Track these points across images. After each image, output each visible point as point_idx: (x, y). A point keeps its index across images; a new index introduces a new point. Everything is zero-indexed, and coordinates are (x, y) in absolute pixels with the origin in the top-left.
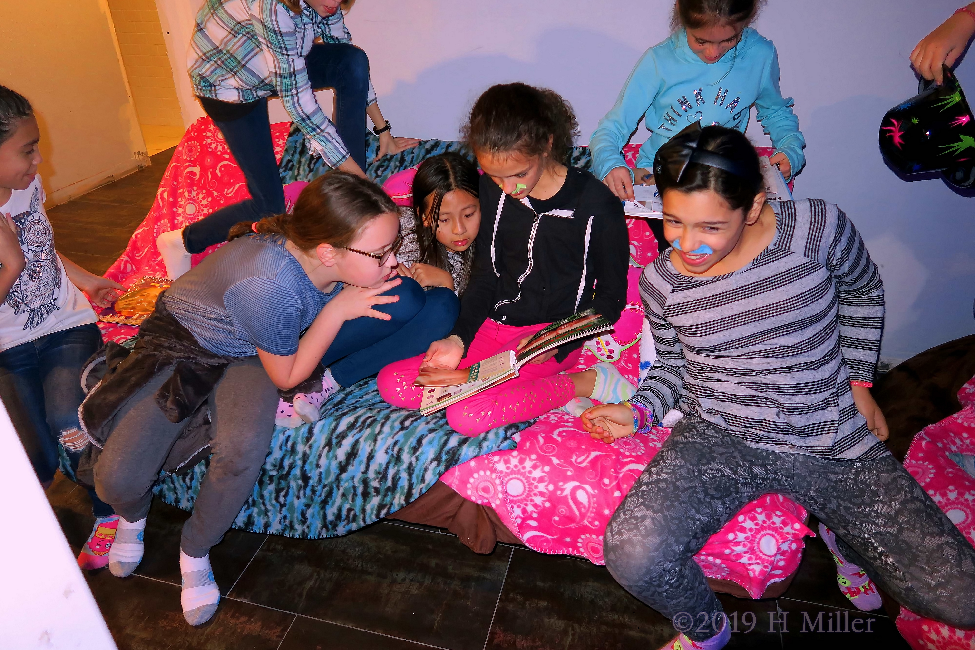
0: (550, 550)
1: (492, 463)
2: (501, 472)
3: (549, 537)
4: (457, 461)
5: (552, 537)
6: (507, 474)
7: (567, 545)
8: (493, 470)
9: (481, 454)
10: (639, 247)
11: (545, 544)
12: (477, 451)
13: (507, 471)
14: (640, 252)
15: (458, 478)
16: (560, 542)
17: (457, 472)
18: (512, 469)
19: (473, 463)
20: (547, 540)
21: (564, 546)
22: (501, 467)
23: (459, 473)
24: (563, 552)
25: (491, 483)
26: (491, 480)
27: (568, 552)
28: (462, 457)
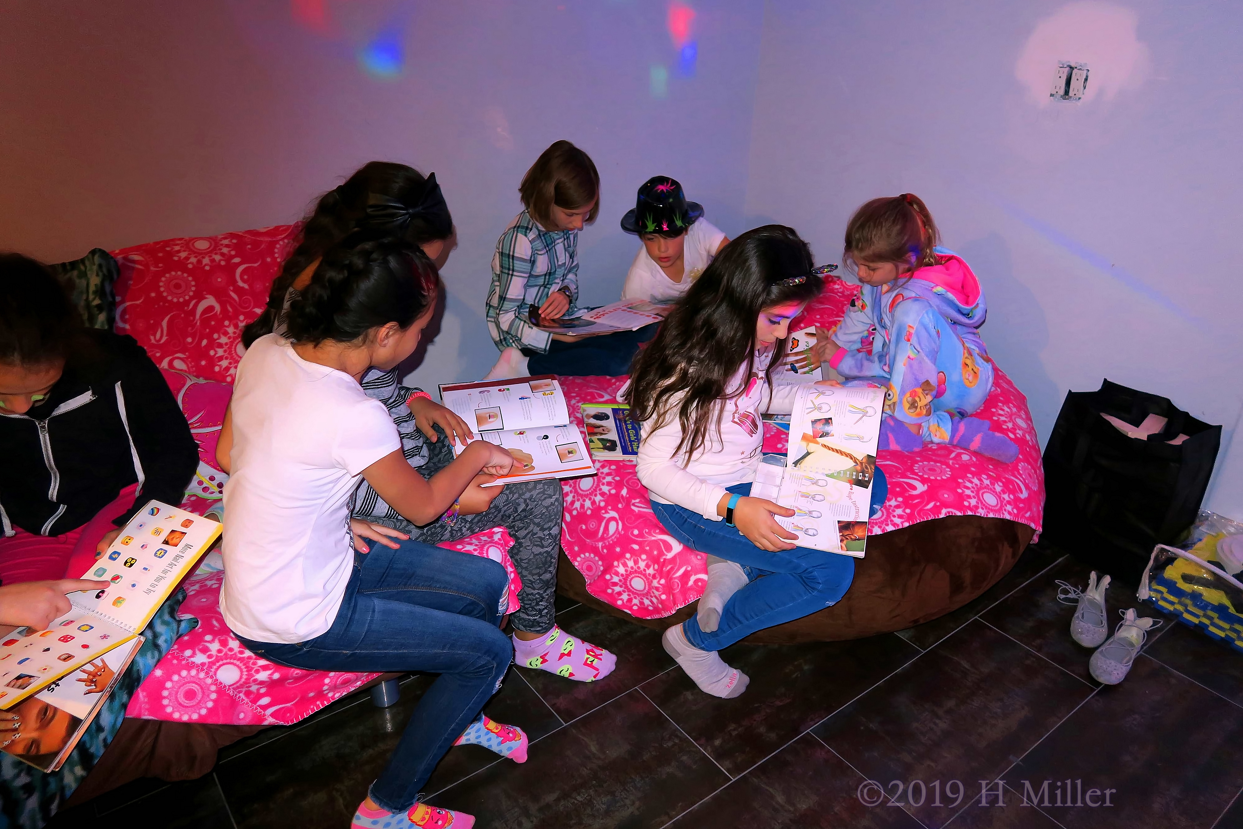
0: (297, 718)
1: (184, 659)
2: (203, 664)
3: (289, 705)
4: (138, 679)
5: (292, 703)
6: (212, 664)
7: (313, 700)
8: (190, 666)
9: (164, 654)
10: (187, 358)
11: (288, 715)
12: (156, 654)
13: (210, 660)
14: (191, 363)
15: (146, 700)
16: (305, 701)
17: (141, 695)
18: (217, 656)
19: (158, 673)
20: (288, 710)
21: (311, 704)
22: (200, 658)
23: (145, 694)
24: (313, 710)
25: (194, 682)
26: (192, 679)
27: (318, 706)
28: (143, 673)
